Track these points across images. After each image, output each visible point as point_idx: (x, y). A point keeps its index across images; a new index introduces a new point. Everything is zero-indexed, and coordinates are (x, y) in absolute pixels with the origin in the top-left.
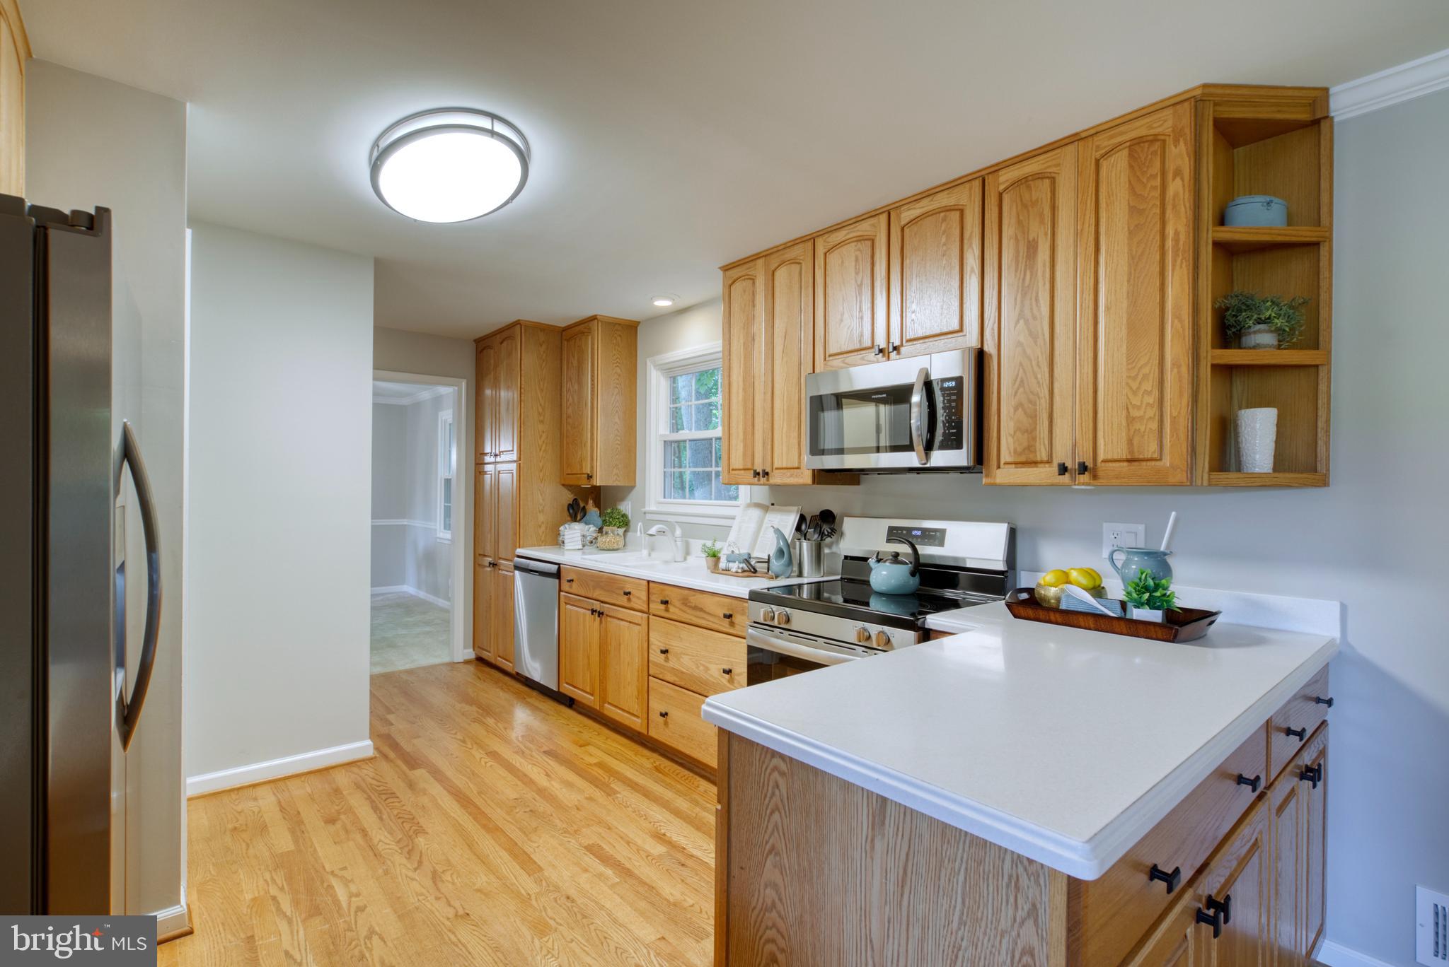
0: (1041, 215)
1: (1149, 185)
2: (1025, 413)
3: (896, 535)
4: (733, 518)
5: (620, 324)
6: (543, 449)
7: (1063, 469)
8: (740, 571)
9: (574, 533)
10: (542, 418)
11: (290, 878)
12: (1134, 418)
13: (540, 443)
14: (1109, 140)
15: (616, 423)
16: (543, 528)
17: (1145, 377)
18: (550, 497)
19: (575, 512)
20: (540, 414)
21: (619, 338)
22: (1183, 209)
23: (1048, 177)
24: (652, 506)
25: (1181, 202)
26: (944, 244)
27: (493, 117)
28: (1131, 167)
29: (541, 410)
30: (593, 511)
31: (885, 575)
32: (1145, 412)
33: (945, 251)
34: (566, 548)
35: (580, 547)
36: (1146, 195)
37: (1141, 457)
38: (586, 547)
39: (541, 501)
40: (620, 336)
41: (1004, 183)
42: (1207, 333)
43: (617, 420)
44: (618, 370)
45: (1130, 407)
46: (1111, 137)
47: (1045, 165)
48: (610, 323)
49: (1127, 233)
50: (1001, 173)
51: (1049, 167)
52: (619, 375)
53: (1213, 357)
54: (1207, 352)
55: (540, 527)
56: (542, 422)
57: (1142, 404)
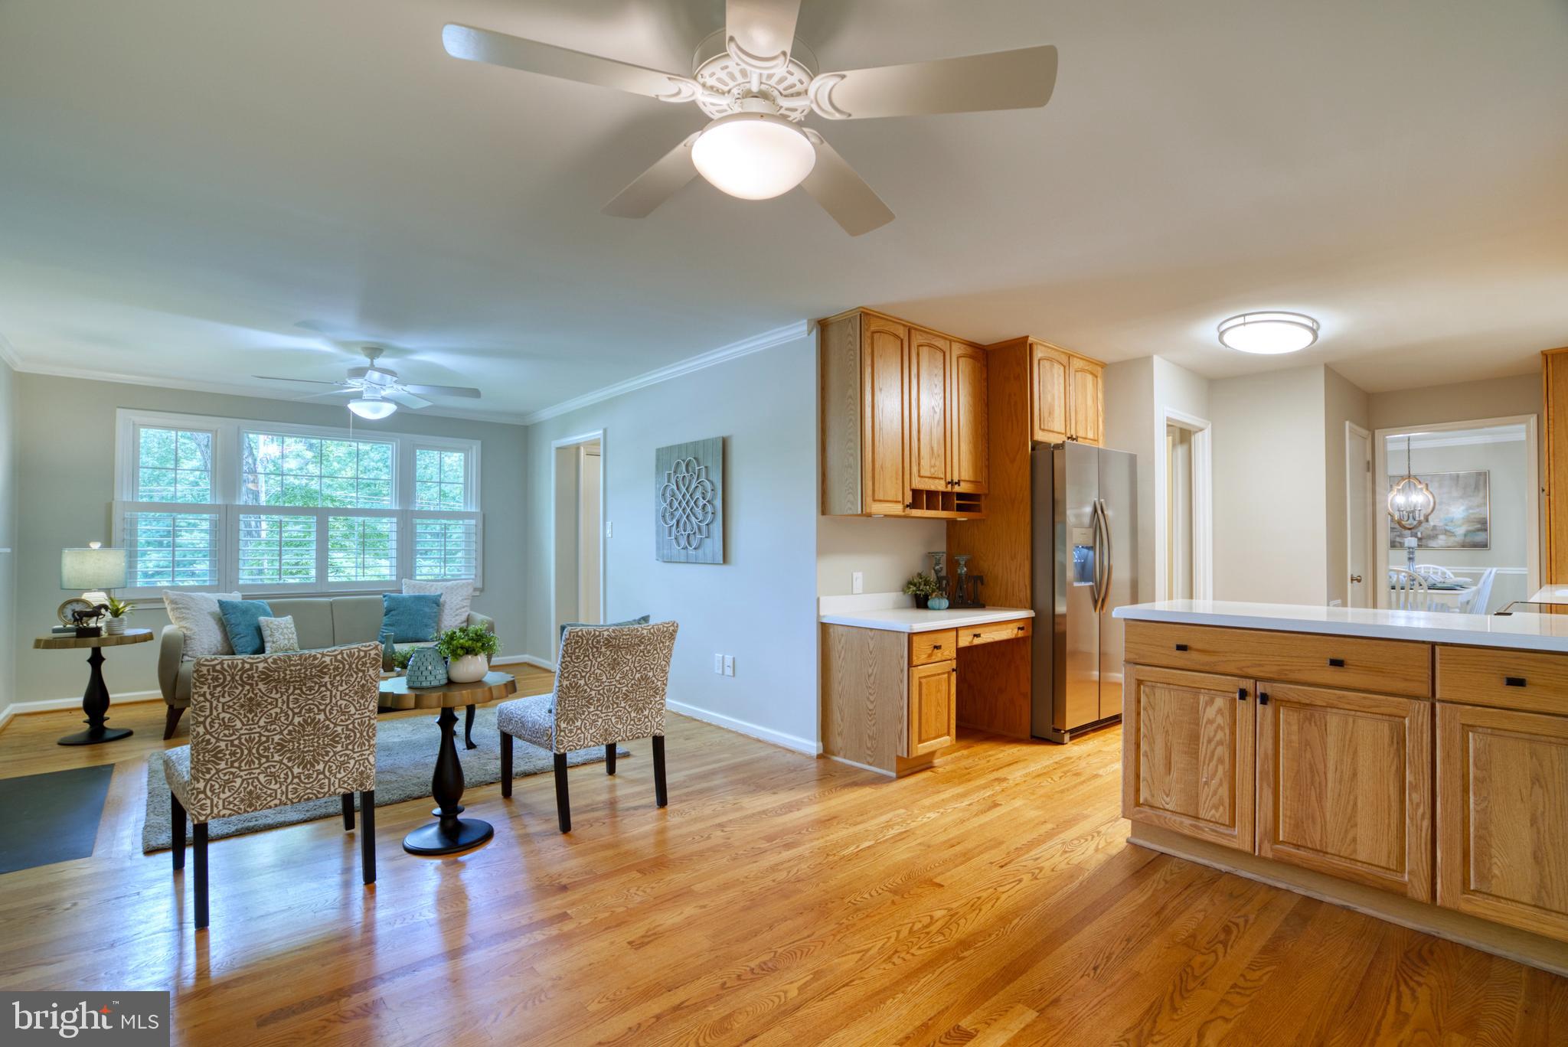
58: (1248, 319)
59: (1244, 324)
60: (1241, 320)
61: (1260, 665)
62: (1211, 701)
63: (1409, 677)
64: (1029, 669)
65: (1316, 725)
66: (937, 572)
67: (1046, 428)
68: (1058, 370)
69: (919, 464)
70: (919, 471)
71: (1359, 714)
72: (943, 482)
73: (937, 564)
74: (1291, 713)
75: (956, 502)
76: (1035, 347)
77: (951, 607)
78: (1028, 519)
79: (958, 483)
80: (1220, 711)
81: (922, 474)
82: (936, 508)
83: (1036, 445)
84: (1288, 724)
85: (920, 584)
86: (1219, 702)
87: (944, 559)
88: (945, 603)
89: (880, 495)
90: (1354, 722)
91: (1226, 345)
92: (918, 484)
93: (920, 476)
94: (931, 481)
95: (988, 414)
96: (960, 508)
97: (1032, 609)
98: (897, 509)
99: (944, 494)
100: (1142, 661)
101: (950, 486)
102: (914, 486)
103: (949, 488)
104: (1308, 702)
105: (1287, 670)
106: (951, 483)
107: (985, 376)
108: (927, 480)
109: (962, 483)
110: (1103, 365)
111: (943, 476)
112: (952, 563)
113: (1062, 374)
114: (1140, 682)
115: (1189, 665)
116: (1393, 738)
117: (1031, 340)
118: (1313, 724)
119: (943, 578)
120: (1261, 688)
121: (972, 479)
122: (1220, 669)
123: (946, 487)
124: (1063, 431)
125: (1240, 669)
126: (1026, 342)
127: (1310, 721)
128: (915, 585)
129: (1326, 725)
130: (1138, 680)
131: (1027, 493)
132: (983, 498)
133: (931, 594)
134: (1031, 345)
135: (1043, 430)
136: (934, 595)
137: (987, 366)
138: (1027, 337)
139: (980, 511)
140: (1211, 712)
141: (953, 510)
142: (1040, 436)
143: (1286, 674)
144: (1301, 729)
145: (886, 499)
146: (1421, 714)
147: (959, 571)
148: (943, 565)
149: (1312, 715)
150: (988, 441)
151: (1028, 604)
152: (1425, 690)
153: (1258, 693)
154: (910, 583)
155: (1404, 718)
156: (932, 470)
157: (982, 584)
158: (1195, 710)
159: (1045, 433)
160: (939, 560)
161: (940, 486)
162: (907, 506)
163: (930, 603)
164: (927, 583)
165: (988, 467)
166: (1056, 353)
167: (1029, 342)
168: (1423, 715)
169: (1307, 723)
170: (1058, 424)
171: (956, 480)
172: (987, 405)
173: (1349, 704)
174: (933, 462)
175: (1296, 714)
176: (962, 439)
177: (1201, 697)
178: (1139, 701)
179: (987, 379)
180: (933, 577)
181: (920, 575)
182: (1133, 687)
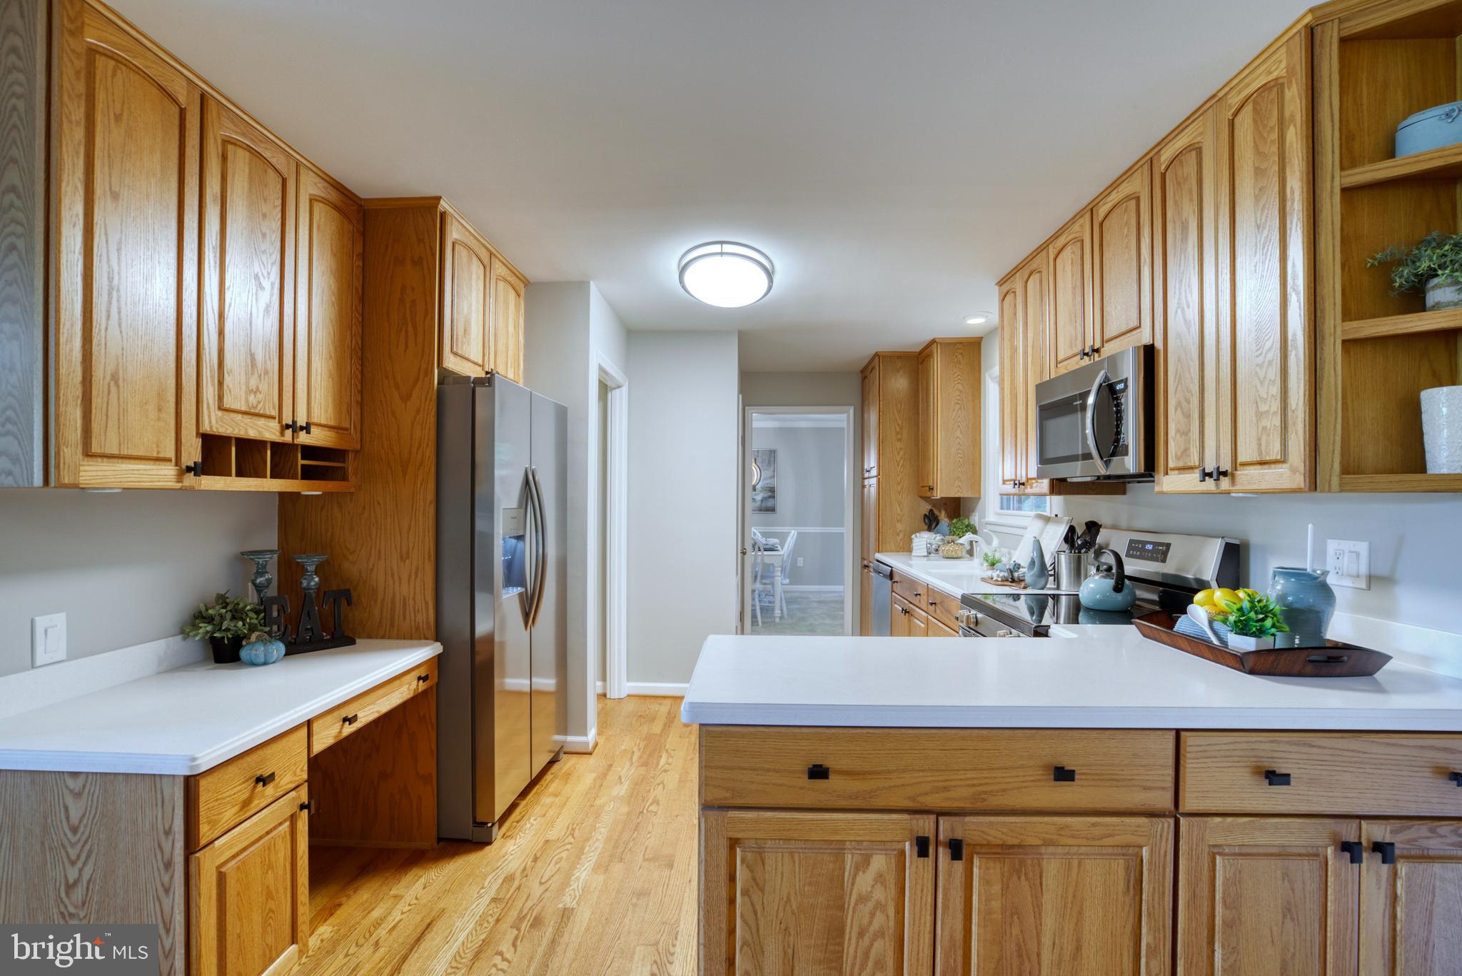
0: (1190, 191)
1: (1269, 141)
2: (1183, 412)
3: (1136, 549)
4: (1025, 528)
5: (960, 343)
6: (901, 465)
7: (1206, 475)
8: (1000, 579)
9: (923, 540)
10: (899, 436)
11: (646, 746)
12: (1262, 413)
13: (898, 459)
14: (1238, 95)
15: (958, 437)
16: (901, 536)
17: (1270, 363)
18: (906, 507)
19: (931, 522)
20: (898, 433)
21: (960, 356)
22: (1296, 162)
23: (1194, 149)
24: (991, 517)
25: (1295, 153)
26: (1127, 236)
27: (722, 243)
28: (1255, 121)
29: (898, 429)
30: (944, 521)
31: (1092, 588)
32: (1270, 406)
33: (1127, 243)
34: (913, 554)
35: (926, 554)
36: (1266, 152)
37: (1268, 458)
38: (932, 555)
39: (899, 511)
40: (961, 354)
41: (1164, 162)
42: (1335, 304)
43: (958, 434)
44: (960, 387)
45: (1258, 400)
46: (1240, 92)
47: (1192, 137)
48: (949, 344)
49: (1253, 198)
50: (1162, 152)
51: (1195, 137)
52: (961, 392)
53: (1343, 331)
54: (1335, 327)
55: (898, 534)
56: (899, 440)
57: (1268, 396)
58: (727, 248)
59: (722, 254)
60: (717, 248)
61: (946, 789)
62: (866, 862)
63: (1149, 784)
64: (433, 735)
65: (1027, 879)
66: (259, 588)
67: (460, 352)
68: (476, 269)
69: (221, 384)
70: (220, 398)
71: (1083, 850)
72: (274, 425)
73: (260, 573)
74: (991, 864)
75: (301, 462)
76: (449, 220)
77: (289, 653)
78: (431, 495)
79: (307, 428)
80: (880, 878)
81: (227, 404)
82: (259, 474)
83: (446, 376)
84: (986, 882)
85: (222, 617)
86: (879, 862)
87: (273, 562)
88: (280, 648)
89: (106, 440)
90: (1079, 865)
91: (684, 287)
92: (216, 423)
93: (221, 408)
94: (247, 419)
95: (363, 315)
96: (308, 474)
97: (437, 640)
98: (165, 475)
99: (275, 445)
100: (739, 802)
101: (289, 433)
102: (206, 428)
103: (288, 437)
104: (1016, 842)
105: (985, 793)
106: (293, 427)
107: (359, 249)
108: (239, 417)
109: (313, 429)
110: (526, 283)
111: (275, 413)
112: (289, 569)
113: (482, 277)
114: (733, 843)
115: (825, 800)
116: (1129, 882)
117: (444, 205)
118: (1023, 877)
119: (273, 600)
120: (946, 828)
121: (332, 423)
122: (879, 803)
123: (282, 434)
124: (481, 362)
125: (913, 799)
126: (436, 206)
127: (1018, 872)
128: (210, 620)
129: (1041, 877)
130: (730, 839)
131: (430, 452)
132: (351, 456)
133: (246, 637)
134: (443, 215)
135: (456, 354)
136: (254, 637)
137: (364, 234)
138: (439, 198)
139: (344, 478)
140: (864, 882)
141: (294, 477)
142: (451, 363)
143: (985, 800)
144: (1005, 888)
145: (125, 452)
146: (1164, 838)
147: (305, 583)
148: (272, 574)
149: (1022, 862)
150: (362, 360)
151: (432, 632)
152: (1165, 801)
153: (941, 837)
154: (199, 617)
155: (1141, 847)
156: (252, 398)
157: (349, 603)
158: (837, 884)
159: (458, 360)
160: (264, 566)
161: (269, 431)
162: (189, 469)
163: (244, 653)
164: (237, 614)
165: (361, 405)
166: (475, 241)
167: (440, 208)
168: (1167, 839)
169: (1015, 877)
170: (475, 352)
171: (302, 421)
172: (362, 300)
173: (1073, 836)
174: (253, 383)
175: (998, 865)
176: (315, 348)
177: (848, 858)
178: (732, 878)
179: (363, 256)
180: (252, 598)
181: (222, 600)
182: (723, 852)
